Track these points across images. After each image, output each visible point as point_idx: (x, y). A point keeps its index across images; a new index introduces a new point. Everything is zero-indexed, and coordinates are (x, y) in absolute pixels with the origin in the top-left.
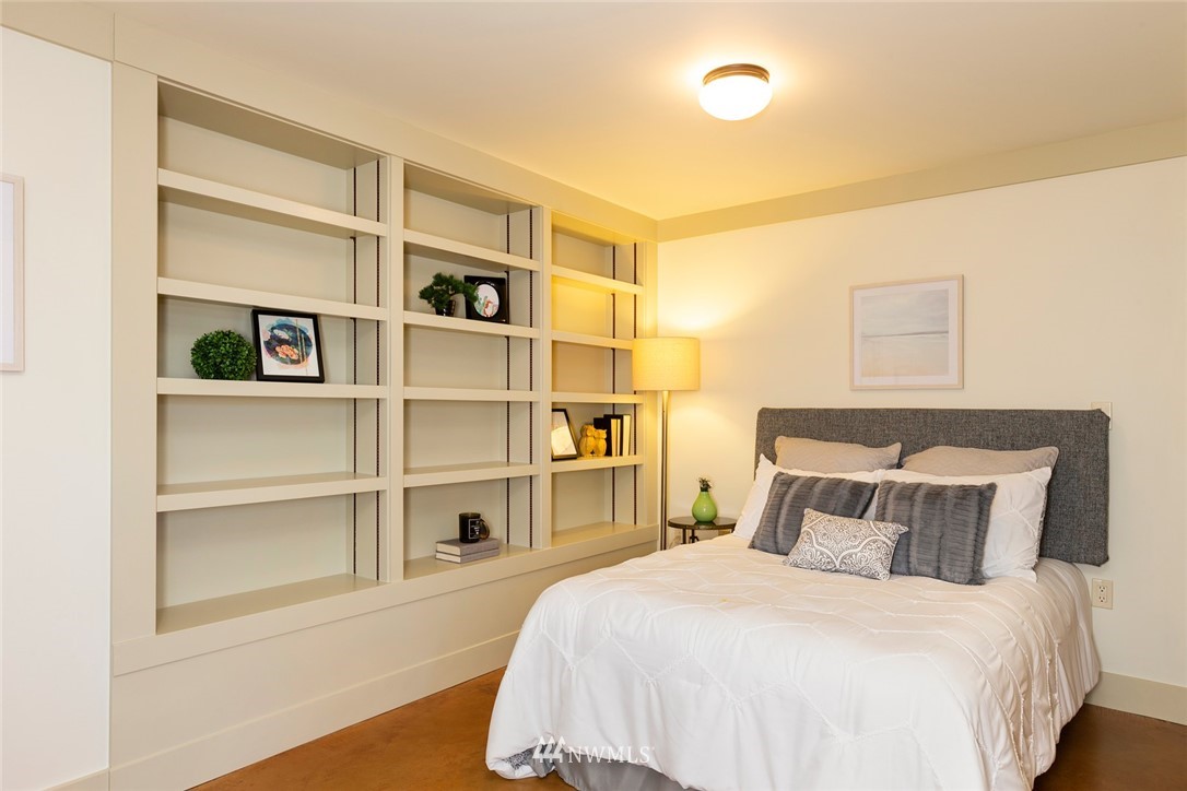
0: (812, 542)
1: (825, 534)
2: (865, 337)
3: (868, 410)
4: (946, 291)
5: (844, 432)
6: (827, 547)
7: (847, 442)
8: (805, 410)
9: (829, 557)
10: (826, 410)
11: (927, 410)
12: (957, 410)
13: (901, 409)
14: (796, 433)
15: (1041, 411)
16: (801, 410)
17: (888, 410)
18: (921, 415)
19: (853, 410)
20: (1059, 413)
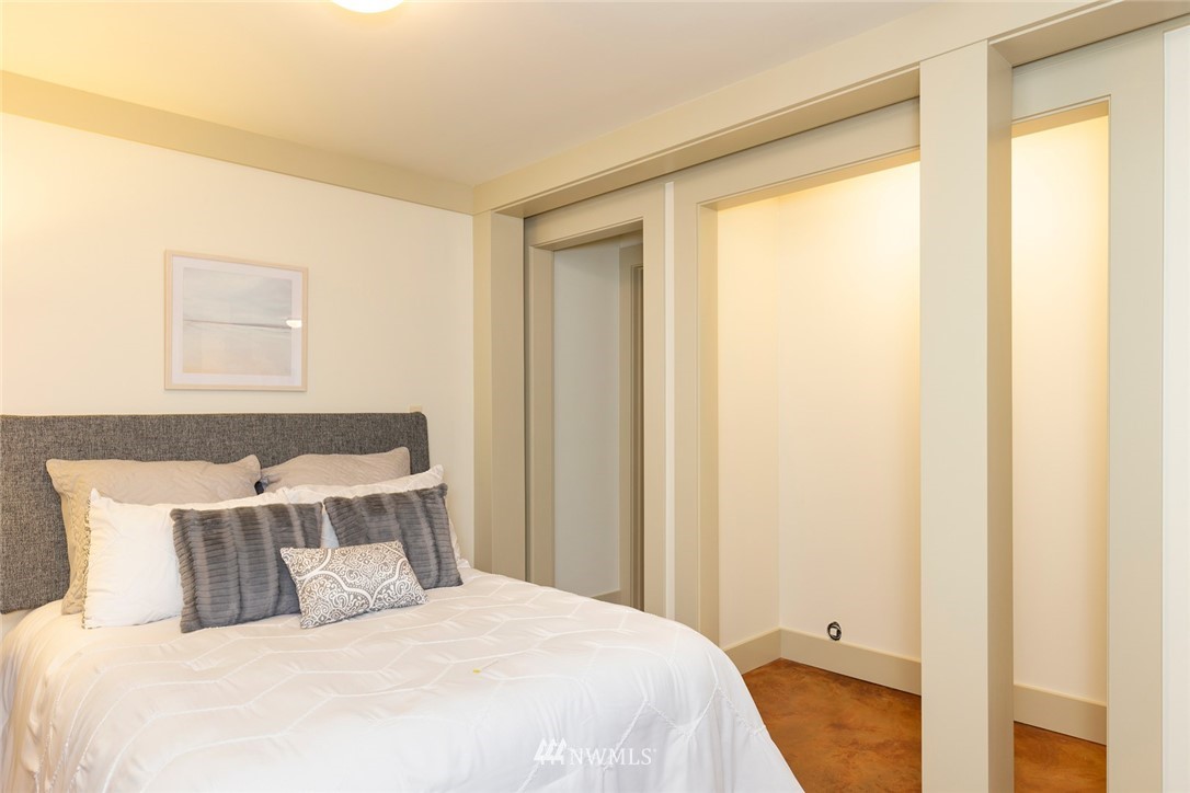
0: (339, 586)
1: (351, 572)
2: (190, 321)
3: (200, 416)
4: (290, 282)
5: (163, 447)
6: (359, 587)
7: (171, 459)
8: (96, 418)
9: (364, 598)
10: (134, 418)
11: (275, 415)
12: (307, 415)
13: (244, 415)
14: (82, 452)
15: (381, 414)
16: (89, 418)
17: (227, 416)
18: (269, 422)
19: (178, 417)
20: (395, 416)
